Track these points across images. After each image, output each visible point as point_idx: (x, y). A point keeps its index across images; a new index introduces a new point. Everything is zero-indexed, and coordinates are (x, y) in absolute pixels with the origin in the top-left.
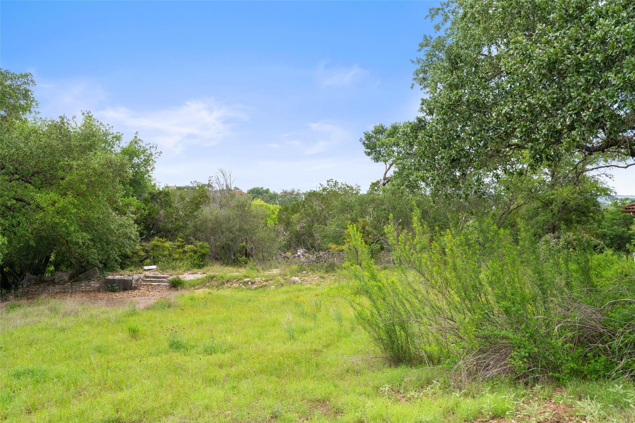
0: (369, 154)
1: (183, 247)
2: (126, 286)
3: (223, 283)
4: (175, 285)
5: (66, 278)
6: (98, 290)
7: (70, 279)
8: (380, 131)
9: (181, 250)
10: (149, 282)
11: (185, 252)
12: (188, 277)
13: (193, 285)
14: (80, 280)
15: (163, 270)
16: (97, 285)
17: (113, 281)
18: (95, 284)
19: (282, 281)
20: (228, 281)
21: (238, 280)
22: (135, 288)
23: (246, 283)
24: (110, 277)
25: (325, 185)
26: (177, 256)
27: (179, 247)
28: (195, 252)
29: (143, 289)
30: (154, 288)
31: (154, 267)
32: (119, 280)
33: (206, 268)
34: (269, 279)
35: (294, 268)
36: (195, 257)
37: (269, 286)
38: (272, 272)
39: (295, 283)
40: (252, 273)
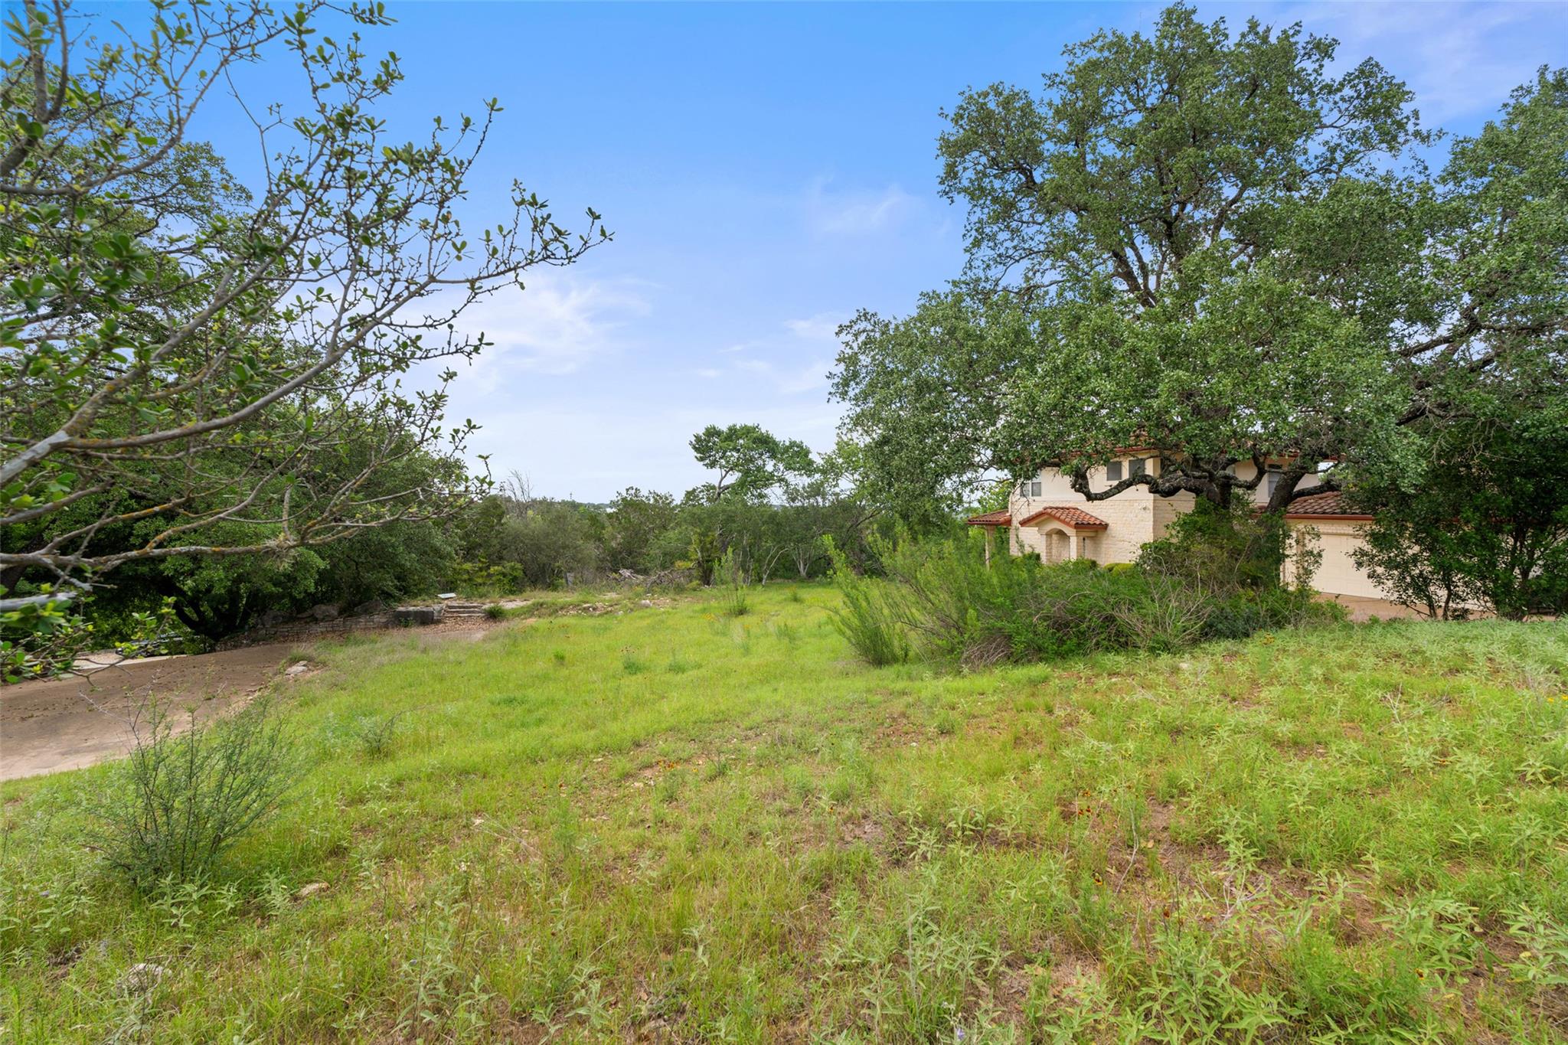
0: (701, 459)
1: (488, 567)
2: (426, 619)
3: (556, 610)
4: (494, 615)
5: (335, 613)
6: (386, 626)
7: (340, 614)
8: (712, 432)
9: (484, 573)
10: (453, 612)
11: (489, 576)
12: (509, 605)
13: (517, 614)
14: (358, 615)
15: (468, 598)
16: (384, 620)
17: (408, 614)
18: (379, 619)
19: (630, 606)
20: (562, 608)
21: (576, 606)
22: (438, 622)
23: (586, 610)
24: (401, 609)
25: (624, 494)
26: (480, 581)
27: (481, 569)
28: (504, 575)
29: (450, 623)
30: (465, 620)
31: (452, 595)
32: (416, 613)
33: (525, 595)
34: (614, 604)
35: (639, 589)
36: (506, 581)
37: (616, 611)
38: (612, 596)
39: (647, 607)
40: (590, 598)
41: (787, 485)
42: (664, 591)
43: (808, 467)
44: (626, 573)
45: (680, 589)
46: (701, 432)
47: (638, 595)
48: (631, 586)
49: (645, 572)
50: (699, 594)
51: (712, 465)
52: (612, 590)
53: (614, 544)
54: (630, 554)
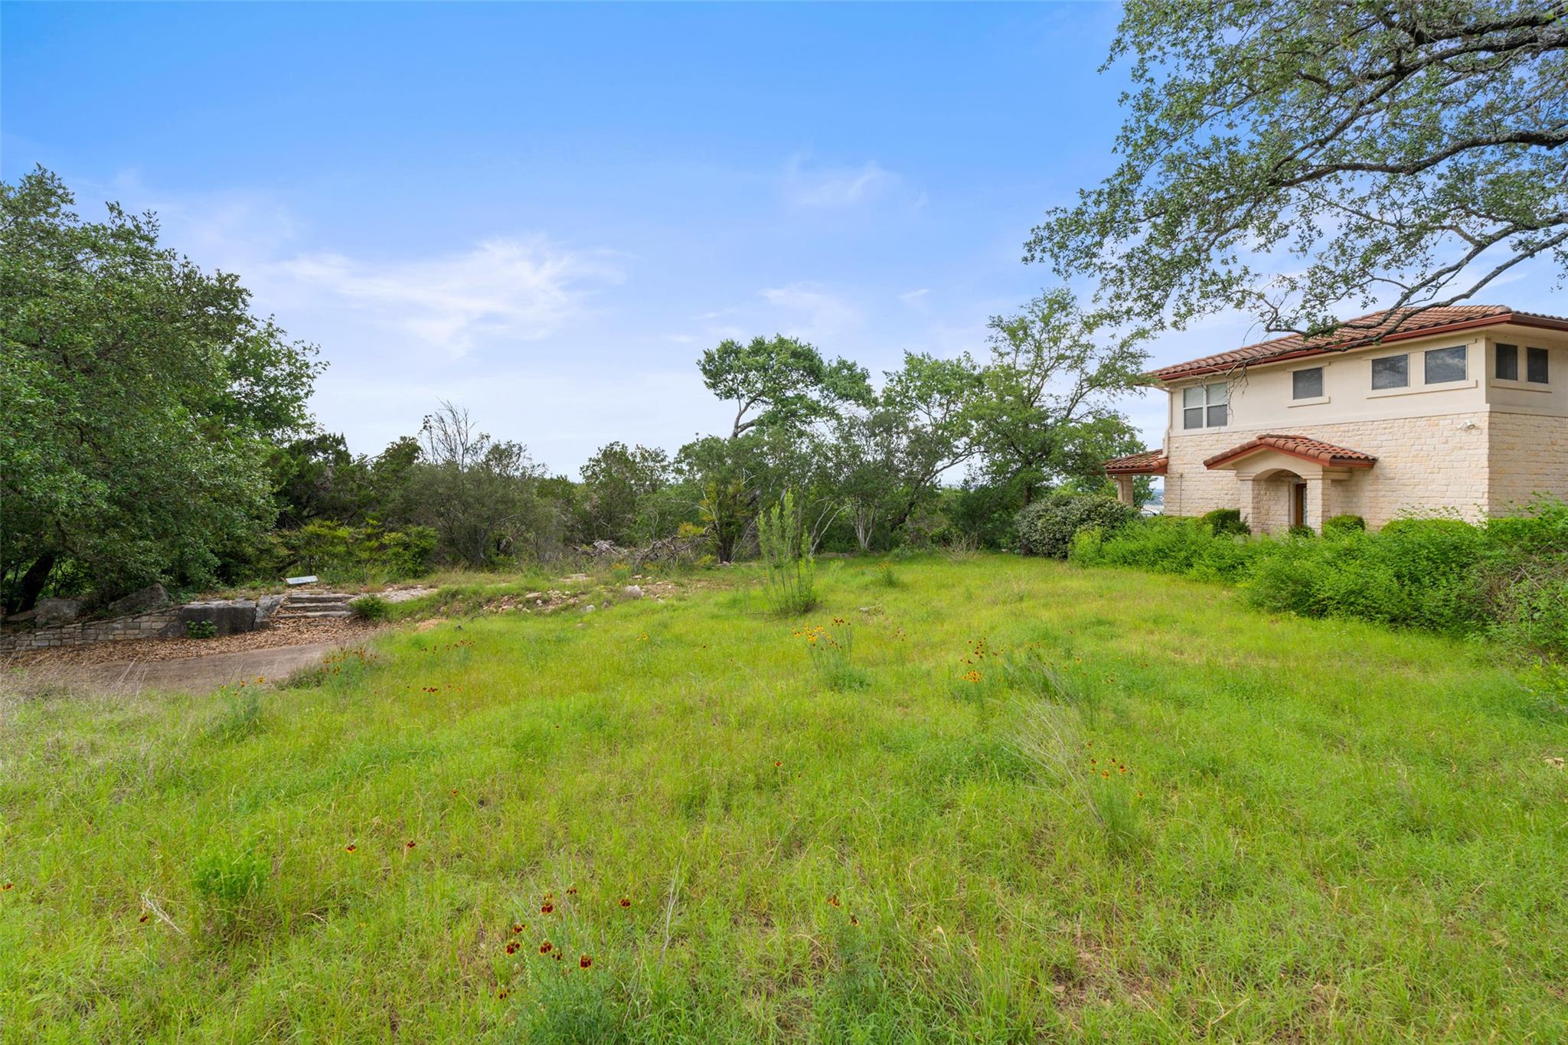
0: (714, 386)
1: (381, 534)
2: (239, 623)
3: (478, 604)
4: (367, 614)
5: (69, 611)
6: (162, 636)
7: (81, 614)
8: (729, 350)
9: (374, 543)
10: (299, 611)
11: (383, 547)
12: (395, 596)
13: (411, 612)
14: (111, 616)
15: (333, 584)
16: (160, 625)
17: (205, 613)
18: (151, 622)
19: (607, 596)
20: (489, 601)
21: (513, 596)
22: (264, 626)
23: (530, 603)
24: (196, 605)
26: (365, 555)
27: (369, 537)
28: (407, 547)
29: (283, 629)
30: (312, 623)
31: (313, 579)
32: (221, 612)
33: (433, 577)
34: (578, 592)
35: (624, 568)
36: (407, 555)
37: (583, 605)
38: (580, 578)
39: (636, 597)
40: (541, 583)
41: (839, 418)
42: (663, 571)
43: (864, 397)
44: (603, 545)
45: (687, 568)
46: (714, 347)
47: (620, 577)
48: (609, 563)
49: (631, 543)
50: (720, 575)
51: (729, 394)
52: (578, 569)
53: (587, 507)
54: (609, 520)
